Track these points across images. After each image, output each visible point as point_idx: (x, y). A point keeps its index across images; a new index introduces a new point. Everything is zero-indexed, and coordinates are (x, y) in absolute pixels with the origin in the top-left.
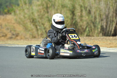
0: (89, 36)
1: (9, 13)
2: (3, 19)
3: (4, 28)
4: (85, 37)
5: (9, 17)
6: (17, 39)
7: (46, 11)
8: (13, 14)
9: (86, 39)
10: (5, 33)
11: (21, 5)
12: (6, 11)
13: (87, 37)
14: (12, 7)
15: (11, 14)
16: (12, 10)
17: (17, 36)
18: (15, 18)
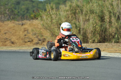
0: (118, 42)
1: (35, 18)
2: (30, 24)
3: (29, 33)
4: (113, 44)
5: (35, 22)
6: (43, 45)
7: (74, 16)
8: (39, 18)
9: (114, 46)
10: (31, 39)
11: (48, 10)
12: (32, 16)
13: (115, 44)
14: (39, 12)
15: (37, 19)
16: (39, 15)
17: (44, 41)
18: (42, 23)
